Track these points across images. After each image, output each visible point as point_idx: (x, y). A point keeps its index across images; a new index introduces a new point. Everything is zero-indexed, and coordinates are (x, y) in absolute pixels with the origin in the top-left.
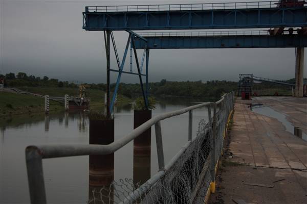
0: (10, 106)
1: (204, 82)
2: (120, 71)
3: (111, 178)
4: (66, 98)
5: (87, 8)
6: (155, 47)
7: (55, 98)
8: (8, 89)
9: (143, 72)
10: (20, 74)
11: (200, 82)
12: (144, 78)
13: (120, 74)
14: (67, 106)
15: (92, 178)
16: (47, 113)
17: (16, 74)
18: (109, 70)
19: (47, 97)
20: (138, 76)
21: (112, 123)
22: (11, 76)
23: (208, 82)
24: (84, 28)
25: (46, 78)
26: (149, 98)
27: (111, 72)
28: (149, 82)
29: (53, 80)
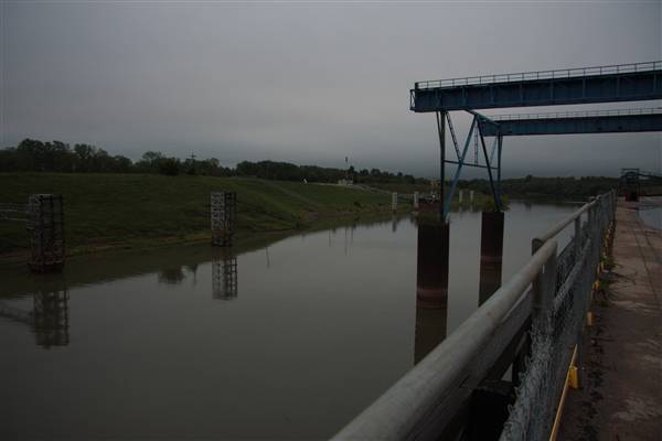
0: (357, 204)
1: (578, 178)
2: (461, 163)
3: (444, 300)
4: (416, 196)
5: (416, 84)
6: (509, 134)
7: (405, 196)
8: (358, 186)
9: (494, 164)
10: (374, 170)
11: (573, 178)
12: (494, 172)
13: (460, 166)
14: (416, 205)
15: (420, 298)
16: (395, 212)
17: (370, 171)
18: (443, 161)
19: (394, 194)
20: (486, 170)
21: (446, 229)
22: (364, 172)
23: (583, 179)
24: (412, 109)
25: (400, 174)
26: (501, 197)
27: (446, 164)
28: (502, 178)
29: (407, 176)
